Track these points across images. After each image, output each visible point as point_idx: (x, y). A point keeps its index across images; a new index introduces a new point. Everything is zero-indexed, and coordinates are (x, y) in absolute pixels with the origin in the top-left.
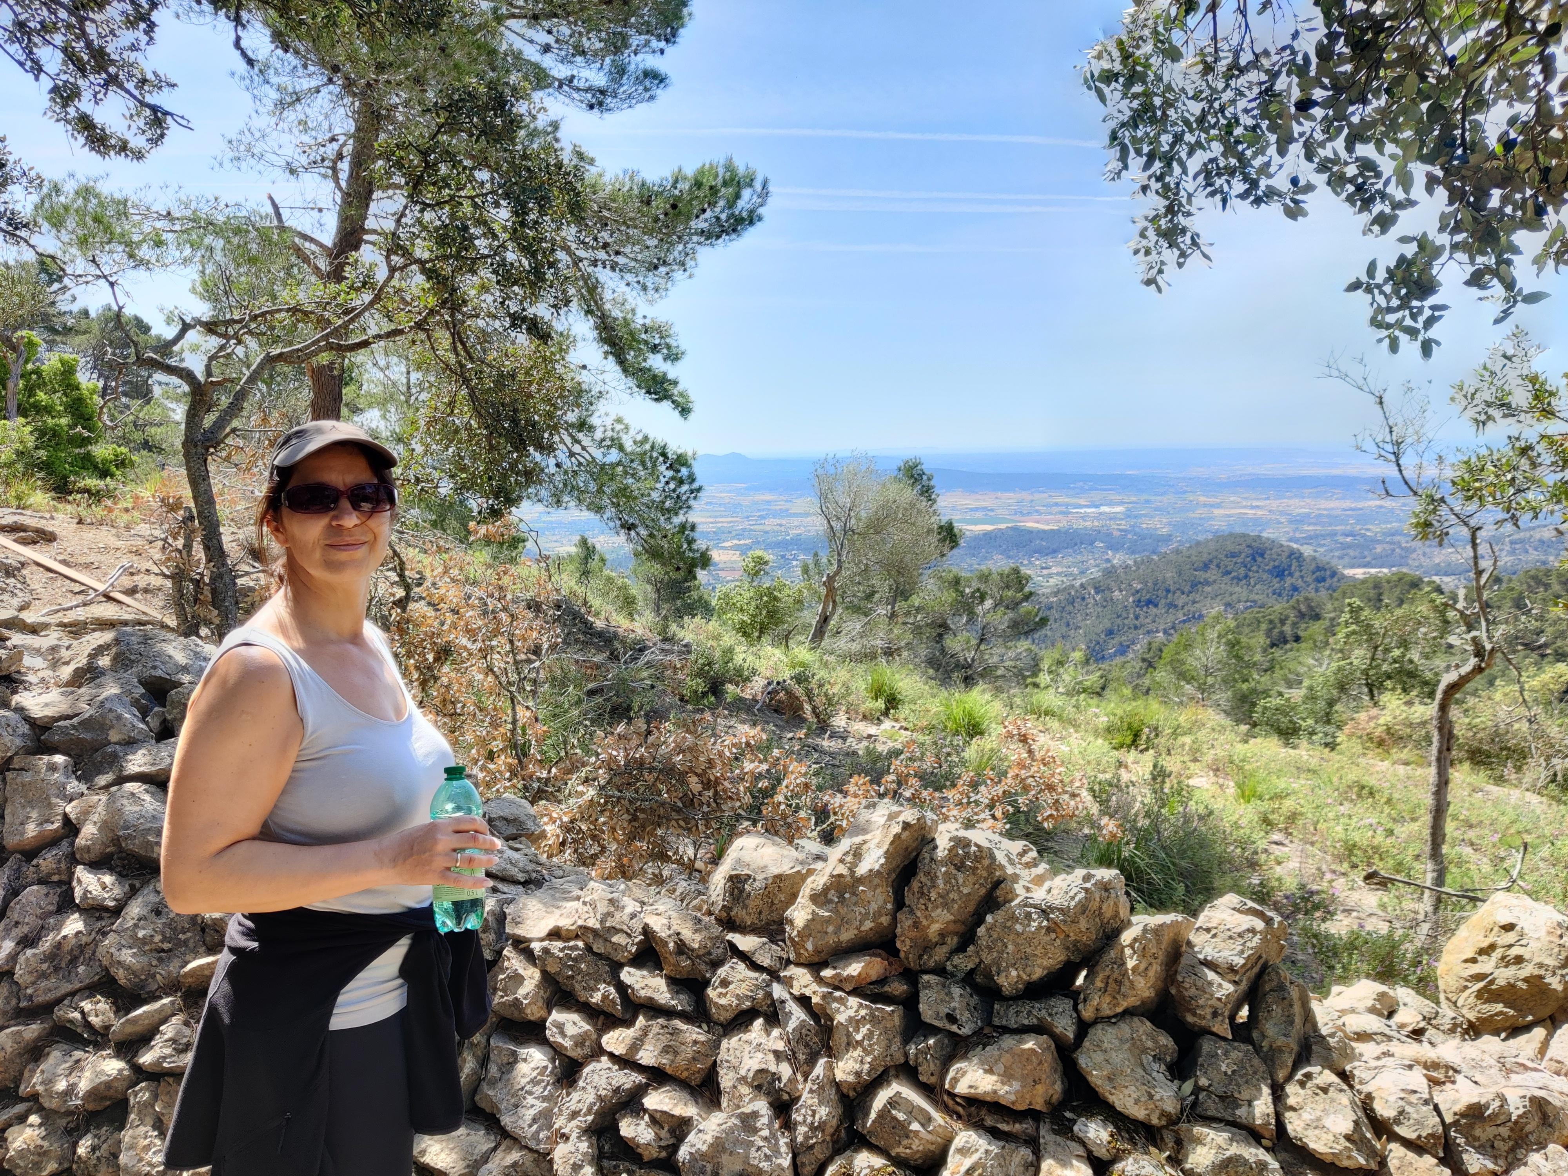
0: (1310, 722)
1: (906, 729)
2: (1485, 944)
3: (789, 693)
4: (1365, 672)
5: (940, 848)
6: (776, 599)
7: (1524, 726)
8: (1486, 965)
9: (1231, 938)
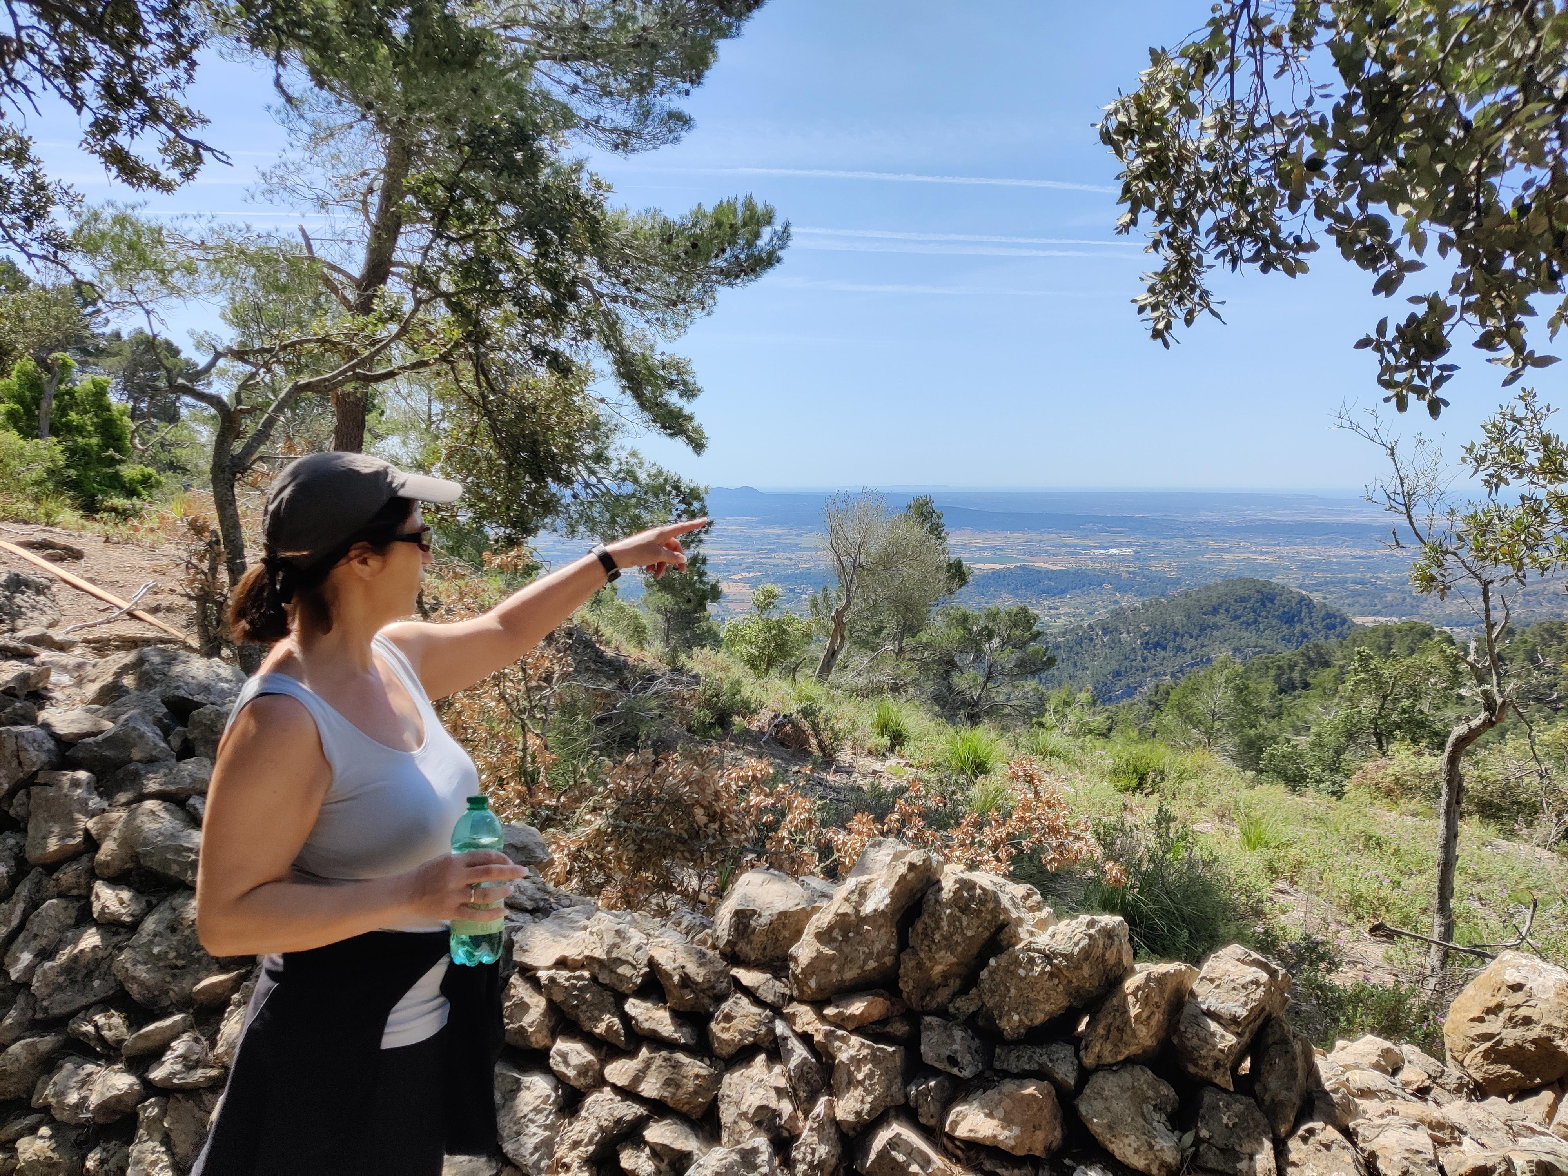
0: (1317, 769)
1: (911, 766)
2: (1493, 1003)
3: (796, 726)
4: (1374, 721)
5: (946, 889)
6: (785, 632)
7: (1535, 780)
8: (1494, 1025)
9: (1234, 989)
